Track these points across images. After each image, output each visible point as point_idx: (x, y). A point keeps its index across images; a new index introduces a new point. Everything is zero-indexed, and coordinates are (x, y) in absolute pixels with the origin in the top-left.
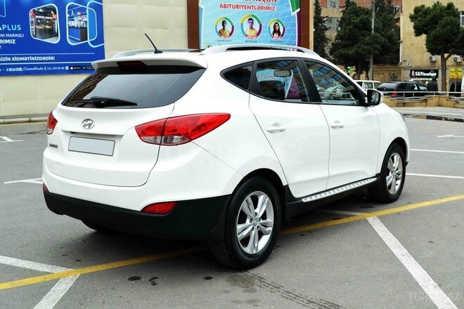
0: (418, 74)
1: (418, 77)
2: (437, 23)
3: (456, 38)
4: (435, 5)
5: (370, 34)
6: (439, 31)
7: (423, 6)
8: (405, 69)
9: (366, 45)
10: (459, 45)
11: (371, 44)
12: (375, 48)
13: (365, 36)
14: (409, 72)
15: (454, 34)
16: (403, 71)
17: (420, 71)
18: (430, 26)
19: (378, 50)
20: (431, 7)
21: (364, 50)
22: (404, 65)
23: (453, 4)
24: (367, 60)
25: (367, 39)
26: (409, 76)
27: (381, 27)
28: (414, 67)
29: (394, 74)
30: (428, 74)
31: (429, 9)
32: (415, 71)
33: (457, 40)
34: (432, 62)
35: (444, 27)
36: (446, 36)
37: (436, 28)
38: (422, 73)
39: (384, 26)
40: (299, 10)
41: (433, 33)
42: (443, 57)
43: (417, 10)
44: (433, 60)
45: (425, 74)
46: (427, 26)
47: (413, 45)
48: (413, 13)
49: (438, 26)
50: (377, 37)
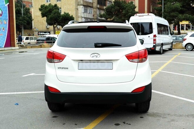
0: (41, 33)
1: (41, 35)
2: (51, 12)
3: (60, 18)
4: (49, 4)
5: (21, 16)
6: (53, 15)
7: (44, 5)
8: (36, 31)
9: (20, 21)
10: (61, 22)
11: (22, 20)
12: (24, 22)
13: (19, 17)
14: (37, 33)
15: (58, 17)
16: (34, 32)
17: (42, 32)
18: (48, 13)
19: (25, 23)
20: (48, 5)
21: (19, 23)
22: (35, 30)
23: (57, 4)
24: (21, 27)
25: (20, 18)
26: (37, 35)
27: (25, 13)
28: (39, 31)
29: (29, 34)
30: (46, 34)
31: (47, 6)
32: (40, 32)
33: (60, 19)
34: (47, 28)
35: (54, 14)
36: (56, 18)
37: (51, 14)
38: (43, 33)
39: (26, 12)
40: (8, 4)
41: (50, 16)
42: (54, 26)
43: (42, 6)
44: (48, 27)
45: (44, 34)
46: (47, 13)
47: (38, 21)
48: (40, 7)
49: (52, 13)
50: (25, 17)
